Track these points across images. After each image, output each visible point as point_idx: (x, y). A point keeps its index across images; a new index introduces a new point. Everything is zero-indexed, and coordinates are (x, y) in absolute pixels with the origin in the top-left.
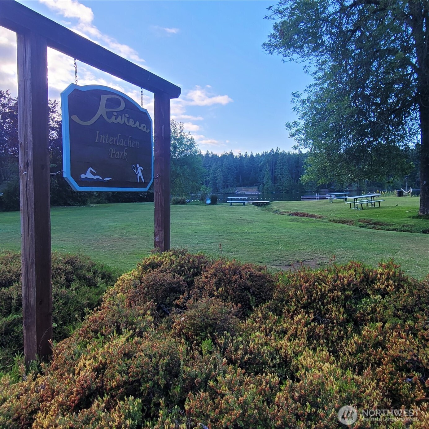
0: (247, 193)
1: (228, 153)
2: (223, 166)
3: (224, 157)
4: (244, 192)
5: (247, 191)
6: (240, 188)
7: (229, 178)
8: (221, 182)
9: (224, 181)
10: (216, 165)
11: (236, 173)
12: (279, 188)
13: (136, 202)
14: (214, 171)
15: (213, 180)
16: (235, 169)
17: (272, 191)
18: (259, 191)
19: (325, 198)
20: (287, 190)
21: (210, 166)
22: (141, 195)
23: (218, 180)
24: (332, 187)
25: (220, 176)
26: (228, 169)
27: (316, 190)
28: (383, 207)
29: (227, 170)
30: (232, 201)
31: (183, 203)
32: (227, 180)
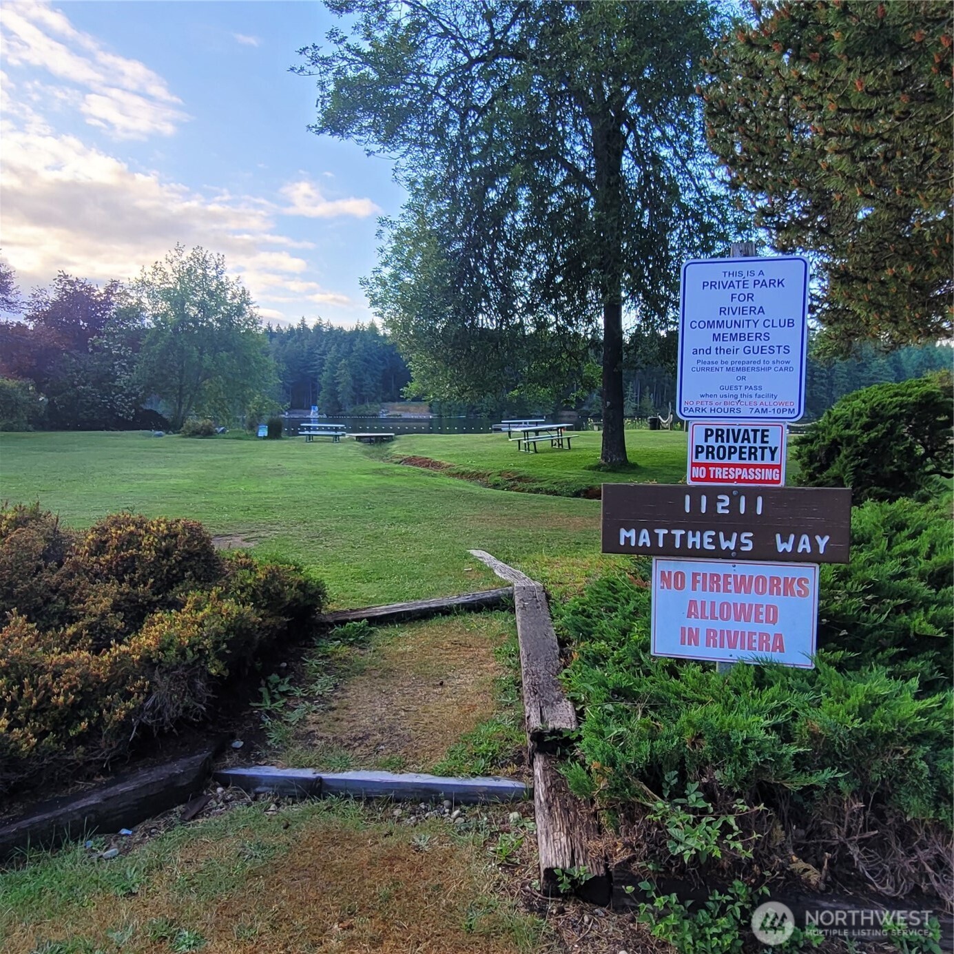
0: (406, 416)
1: (367, 325)
2: (354, 354)
3: (357, 333)
4: (398, 413)
5: (407, 411)
6: (390, 404)
7: (367, 382)
8: (349, 389)
9: (354, 389)
10: (338, 351)
11: (384, 371)
12: (474, 407)
13: (108, 429)
14: (330, 363)
15: (329, 384)
16: (381, 362)
17: (460, 413)
18: (431, 411)
19: (500, 430)
20: (491, 412)
21: (324, 353)
22: (121, 415)
23: (341, 385)
24: (585, 408)
25: (345, 378)
26: (366, 360)
27: (551, 412)
28: (575, 449)
29: (362, 363)
30: (312, 433)
31: (207, 433)
32: (362, 386)
